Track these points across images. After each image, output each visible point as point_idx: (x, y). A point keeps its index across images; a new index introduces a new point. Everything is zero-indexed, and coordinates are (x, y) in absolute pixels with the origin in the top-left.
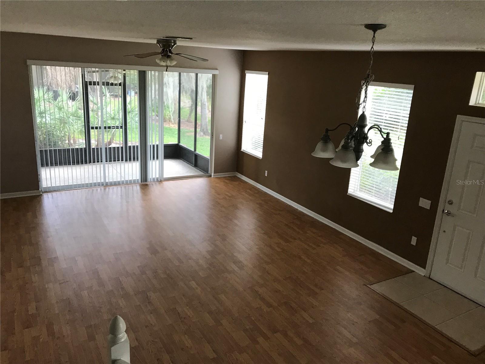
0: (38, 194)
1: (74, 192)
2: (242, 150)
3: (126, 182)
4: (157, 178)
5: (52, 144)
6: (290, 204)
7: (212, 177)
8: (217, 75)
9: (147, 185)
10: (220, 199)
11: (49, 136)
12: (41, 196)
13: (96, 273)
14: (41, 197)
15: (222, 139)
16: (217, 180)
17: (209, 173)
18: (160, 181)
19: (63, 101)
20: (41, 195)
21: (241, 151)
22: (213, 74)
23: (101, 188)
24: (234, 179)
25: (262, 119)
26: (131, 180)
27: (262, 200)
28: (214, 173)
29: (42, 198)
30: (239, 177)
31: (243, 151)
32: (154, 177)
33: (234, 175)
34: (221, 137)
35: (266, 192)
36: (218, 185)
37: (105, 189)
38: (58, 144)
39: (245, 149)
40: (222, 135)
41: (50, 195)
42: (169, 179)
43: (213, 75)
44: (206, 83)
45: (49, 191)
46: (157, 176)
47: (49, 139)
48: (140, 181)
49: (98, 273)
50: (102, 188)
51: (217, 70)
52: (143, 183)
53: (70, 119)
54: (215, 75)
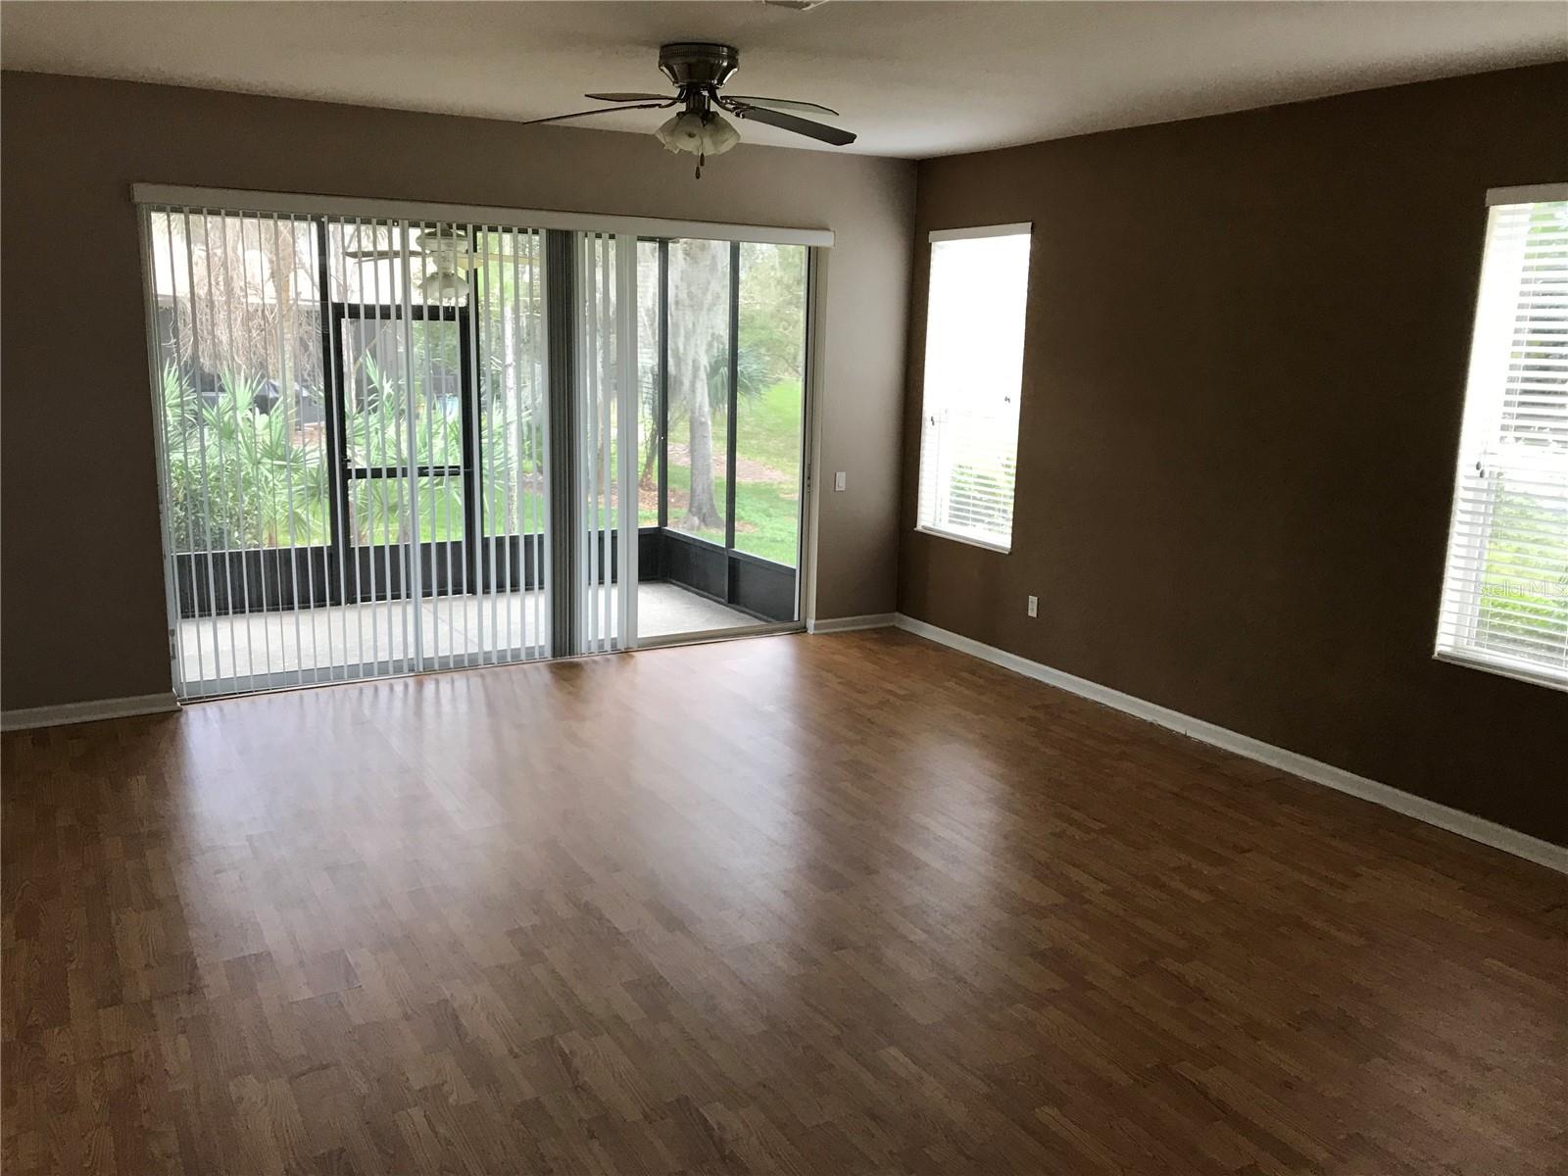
0: (171, 708)
1: (301, 697)
2: (919, 528)
3: (498, 658)
4: (612, 639)
5: (208, 539)
6: (1149, 718)
7: (811, 631)
8: (827, 249)
9: (576, 667)
10: (870, 707)
11: (198, 512)
12: (177, 714)
13: (447, 1020)
14: (178, 718)
15: (843, 489)
16: (833, 644)
17: (796, 618)
18: (624, 651)
19: (234, 408)
20: (180, 710)
21: (918, 532)
22: (811, 244)
23: (408, 680)
24: (894, 637)
25: (1007, 399)
26: (515, 649)
27: (1035, 708)
28: (817, 619)
29: (183, 720)
30: (908, 629)
31: (925, 531)
32: (601, 636)
33: (891, 624)
34: (841, 480)
35: (1036, 680)
36: (838, 658)
37: (420, 685)
38: (229, 540)
39: (929, 525)
40: (844, 474)
41: (211, 709)
42: (654, 644)
43: (810, 248)
44: (707, 351)
45: (208, 695)
46: (614, 634)
47: (196, 523)
48: (548, 653)
49: (457, 1017)
50: (411, 682)
51: (826, 233)
52: (560, 660)
53: (260, 466)
54: (817, 248)
